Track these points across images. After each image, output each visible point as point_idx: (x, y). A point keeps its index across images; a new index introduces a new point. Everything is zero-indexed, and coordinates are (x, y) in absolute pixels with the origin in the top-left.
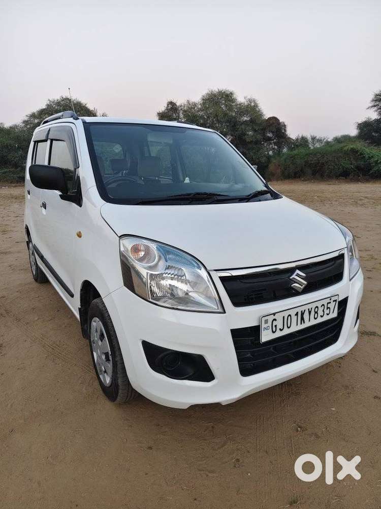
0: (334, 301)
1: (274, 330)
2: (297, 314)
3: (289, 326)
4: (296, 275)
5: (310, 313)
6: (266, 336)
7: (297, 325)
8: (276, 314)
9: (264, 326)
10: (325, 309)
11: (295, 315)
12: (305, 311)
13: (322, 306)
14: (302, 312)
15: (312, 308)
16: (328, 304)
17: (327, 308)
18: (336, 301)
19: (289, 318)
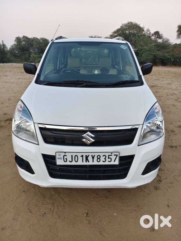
0: (114, 155)
1: (65, 160)
2: (82, 156)
3: (76, 161)
4: (87, 135)
5: (93, 158)
6: (59, 162)
7: (83, 162)
8: (66, 153)
9: (57, 157)
10: (107, 158)
11: (81, 156)
12: (88, 156)
13: (103, 156)
14: (86, 156)
15: (94, 156)
16: (109, 156)
17: (109, 158)
18: (117, 155)
19: (76, 157)
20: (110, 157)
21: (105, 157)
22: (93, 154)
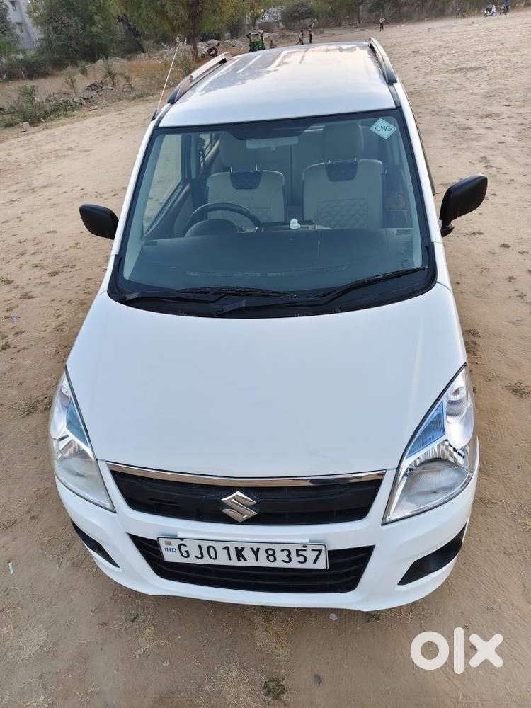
0: (314, 550)
2: (227, 548)
3: (213, 557)
5: (256, 553)
7: (230, 559)
8: (185, 540)
9: (162, 545)
10: (293, 555)
11: (224, 549)
12: (243, 548)
13: (283, 550)
14: (236, 548)
15: (258, 549)
16: (297, 551)
17: (298, 555)
18: (320, 551)
19: (211, 550)
20: (300, 553)
21: (287, 553)
22: (255, 547)
